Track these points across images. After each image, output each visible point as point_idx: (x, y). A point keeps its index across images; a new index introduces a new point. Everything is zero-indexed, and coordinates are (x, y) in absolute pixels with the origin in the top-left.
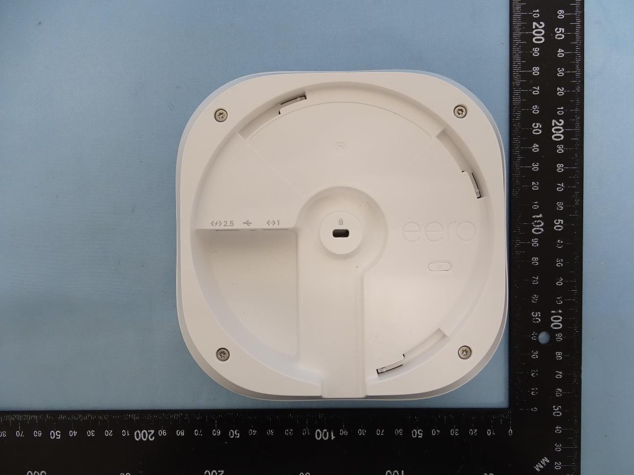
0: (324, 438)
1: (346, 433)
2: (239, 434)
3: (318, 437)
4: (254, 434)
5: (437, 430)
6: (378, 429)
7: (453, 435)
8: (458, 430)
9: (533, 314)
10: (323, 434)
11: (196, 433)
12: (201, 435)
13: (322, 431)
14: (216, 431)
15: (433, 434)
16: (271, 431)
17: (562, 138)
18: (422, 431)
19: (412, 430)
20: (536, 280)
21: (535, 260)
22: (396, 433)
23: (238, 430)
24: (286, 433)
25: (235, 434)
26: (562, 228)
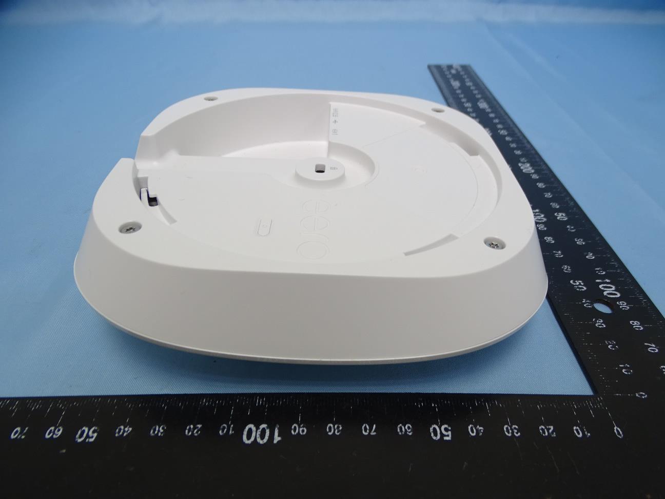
0: (259, 440)
1: (303, 431)
2: (95, 435)
3: (249, 437)
4: (125, 434)
5: (478, 427)
6: (364, 425)
7: (510, 435)
8: (517, 427)
9: (571, 282)
10: (259, 433)
11: (15, 435)
12: (23, 437)
13: (257, 428)
14: (55, 430)
15: (470, 433)
16: (161, 428)
17: (533, 171)
18: (450, 428)
19: (431, 426)
20: (559, 254)
21: (549, 239)
22: (399, 430)
23: (96, 428)
24: (187, 431)
25: (89, 434)
26: (566, 219)
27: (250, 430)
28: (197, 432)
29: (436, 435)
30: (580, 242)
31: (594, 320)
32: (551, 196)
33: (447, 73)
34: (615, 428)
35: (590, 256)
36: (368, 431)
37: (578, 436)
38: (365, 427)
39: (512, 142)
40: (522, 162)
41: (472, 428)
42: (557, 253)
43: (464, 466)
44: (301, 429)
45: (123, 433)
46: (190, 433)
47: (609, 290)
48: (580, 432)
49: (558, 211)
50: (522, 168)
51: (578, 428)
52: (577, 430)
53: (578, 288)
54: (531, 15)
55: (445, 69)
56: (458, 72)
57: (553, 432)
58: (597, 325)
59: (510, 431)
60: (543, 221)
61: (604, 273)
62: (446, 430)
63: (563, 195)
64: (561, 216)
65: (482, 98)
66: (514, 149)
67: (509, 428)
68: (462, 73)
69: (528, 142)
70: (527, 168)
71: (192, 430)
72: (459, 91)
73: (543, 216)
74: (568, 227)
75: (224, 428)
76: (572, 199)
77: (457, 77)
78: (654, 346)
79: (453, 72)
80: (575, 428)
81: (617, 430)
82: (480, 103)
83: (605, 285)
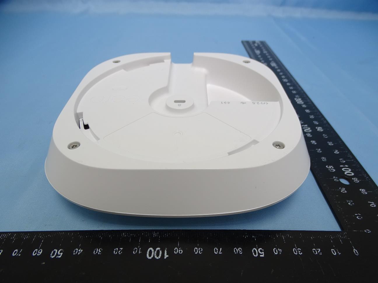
0: (156, 257)
1: (181, 252)
2: (62, 254)
3: (150, 255)
4: (79, 254)
5: (279, 249)
6: (215, 248)
7: (296, 254)
8: (300, 249)
9: (327, 166)
10: (155, 253)
11: (14, 254)
12: (20, 255)
13: (155, 250)
14: (38, 251)
15: (275, 253)
16: (99, 250)
17: (303, 103)
18: (263, 250)
19: (252, 249)
20: (319, 151)
21: (313, 142)
22: (235, 251)
23: (62, 250)
24: (114, 252)
25: (58, 253)
26: (322, 131)
27: (151, 251)
28: (120, 252)
29: (255, 254)
30: (330, 144)
31: (340, 188)
32: (313, 118)
33: (252, 45)
34: (354, 250)
35: (337, 152)
36: (217, 252)
37: (334, 254)
38: (216, 249)
39: (291, 86)
40: (296, 98)
41: (275, 250)
42: (318, 150)
43: (272, 272)
44: (179, 251)
45: (78, 253)
46: (116, 253)
47: (348, 172)
48: (335, 252)
49: (318, 126)
50: (296, 101)
51: (334, 250)
52: (333, 251)
53: (331, 170)
54: (298, 13)
55: (251, 43)
56: (259, 45)
57: (320, 252)
58: (342, 191)
59: (297, 252)
60: (310, 132)
61: (344, 162)
62: (261, 251)
63: (320, 117)
64: (319, 129)
65: (272, 60)
66: (292, 90)
67: (296, 250)
68: (261, 46)
69: (300, 86)
70: (299, 101)
71: (117, 251)
72: (260, 56)
73: (309, 128)
74: (323, 135)
75: (136, 250)
76: (325, 119)
77: (258, 48)
78: (373, 203)
79: (256, 45)
80: (332, 250)
81: (355, 251)
82: (272, 63)
83: (345, 169)
